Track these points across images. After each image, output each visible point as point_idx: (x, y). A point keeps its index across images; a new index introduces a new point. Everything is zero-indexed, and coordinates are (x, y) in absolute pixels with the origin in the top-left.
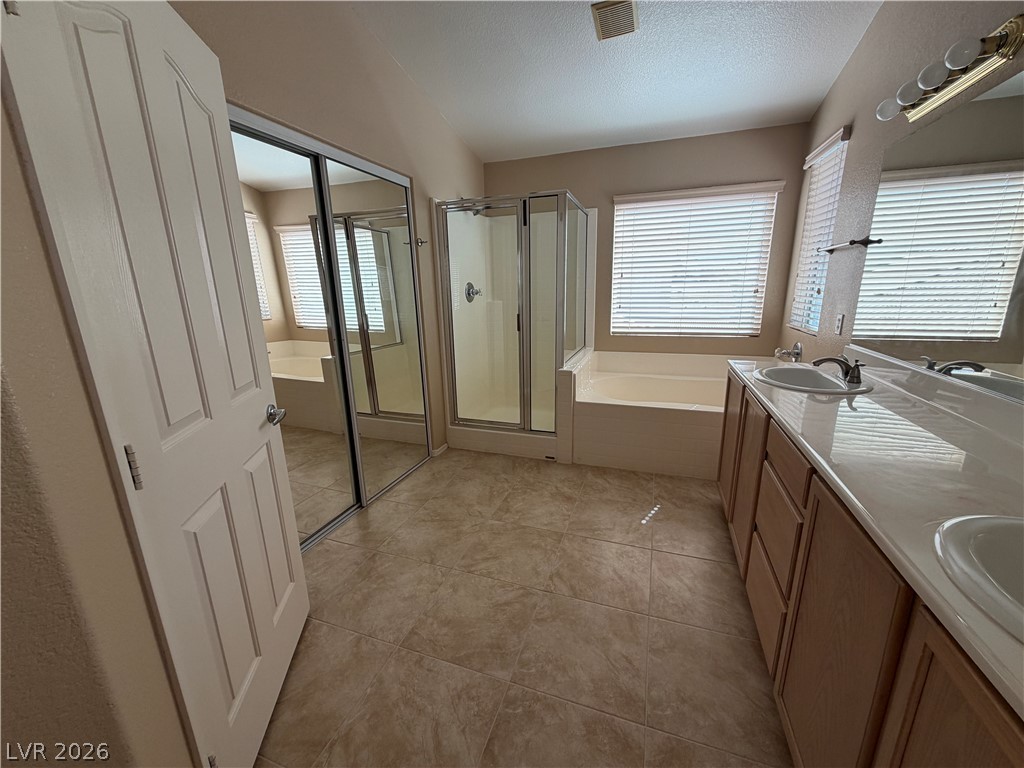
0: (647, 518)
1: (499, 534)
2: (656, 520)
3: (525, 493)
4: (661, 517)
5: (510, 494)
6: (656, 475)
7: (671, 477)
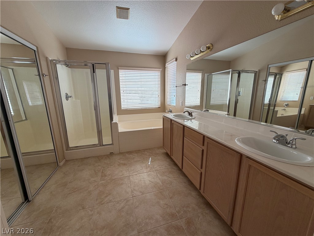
0: (150, 162)
1: (106, 185)
2: (152, 162)
3: (108, 167)
4: (153, 160)
5: (103, 170)
6: (146, 149)
7: (149, 149)
